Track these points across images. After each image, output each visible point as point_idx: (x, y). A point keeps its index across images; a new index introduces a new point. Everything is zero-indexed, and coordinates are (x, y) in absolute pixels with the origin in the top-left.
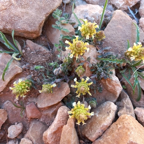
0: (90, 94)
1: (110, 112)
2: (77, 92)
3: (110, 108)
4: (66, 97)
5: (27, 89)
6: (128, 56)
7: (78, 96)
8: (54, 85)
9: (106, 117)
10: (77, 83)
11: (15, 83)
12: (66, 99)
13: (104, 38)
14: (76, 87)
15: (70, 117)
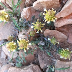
0: (38, 20)
1: (38, 3)
2: (43, 26)
3: (36, 5)
4: (51, 29)
5: (63, 51)
6: (9, 19)
7: (44, 24)
8: (49, 39)
9: (42, 3)
10: (38, 30)
11: (65, 59)
12: (51, 28)
13: (10, 36)
14: (40, 29)
15: (56, 19)
